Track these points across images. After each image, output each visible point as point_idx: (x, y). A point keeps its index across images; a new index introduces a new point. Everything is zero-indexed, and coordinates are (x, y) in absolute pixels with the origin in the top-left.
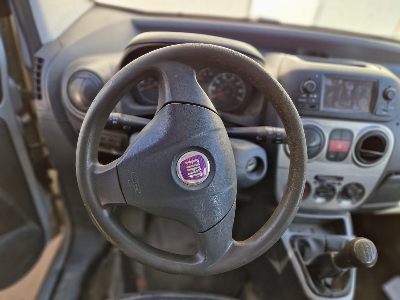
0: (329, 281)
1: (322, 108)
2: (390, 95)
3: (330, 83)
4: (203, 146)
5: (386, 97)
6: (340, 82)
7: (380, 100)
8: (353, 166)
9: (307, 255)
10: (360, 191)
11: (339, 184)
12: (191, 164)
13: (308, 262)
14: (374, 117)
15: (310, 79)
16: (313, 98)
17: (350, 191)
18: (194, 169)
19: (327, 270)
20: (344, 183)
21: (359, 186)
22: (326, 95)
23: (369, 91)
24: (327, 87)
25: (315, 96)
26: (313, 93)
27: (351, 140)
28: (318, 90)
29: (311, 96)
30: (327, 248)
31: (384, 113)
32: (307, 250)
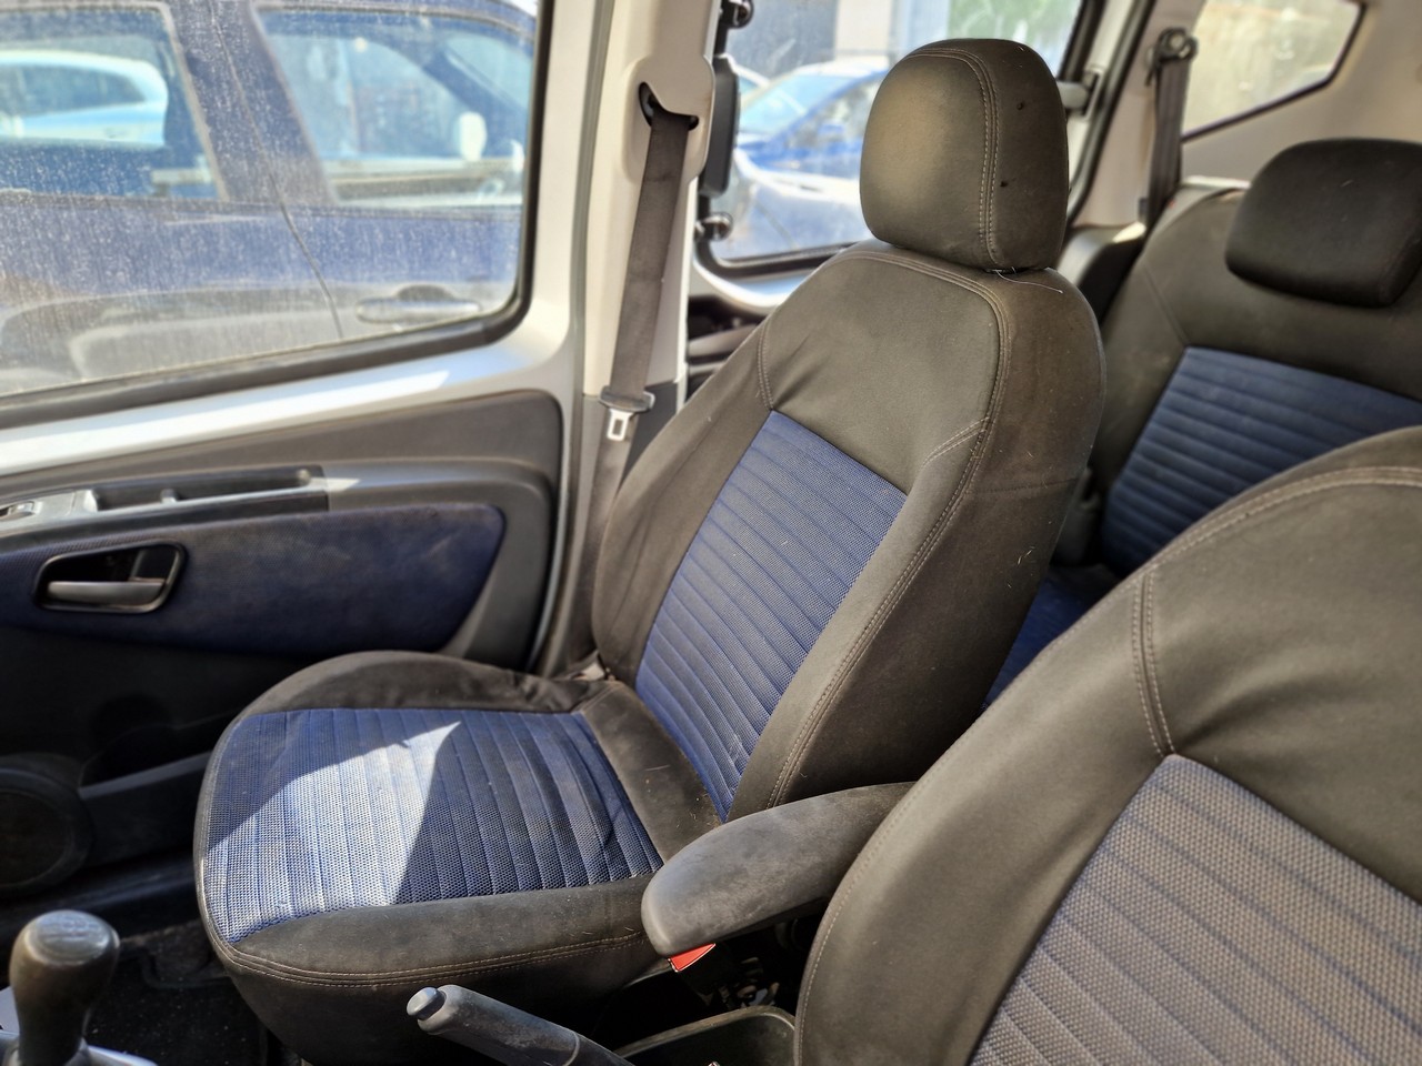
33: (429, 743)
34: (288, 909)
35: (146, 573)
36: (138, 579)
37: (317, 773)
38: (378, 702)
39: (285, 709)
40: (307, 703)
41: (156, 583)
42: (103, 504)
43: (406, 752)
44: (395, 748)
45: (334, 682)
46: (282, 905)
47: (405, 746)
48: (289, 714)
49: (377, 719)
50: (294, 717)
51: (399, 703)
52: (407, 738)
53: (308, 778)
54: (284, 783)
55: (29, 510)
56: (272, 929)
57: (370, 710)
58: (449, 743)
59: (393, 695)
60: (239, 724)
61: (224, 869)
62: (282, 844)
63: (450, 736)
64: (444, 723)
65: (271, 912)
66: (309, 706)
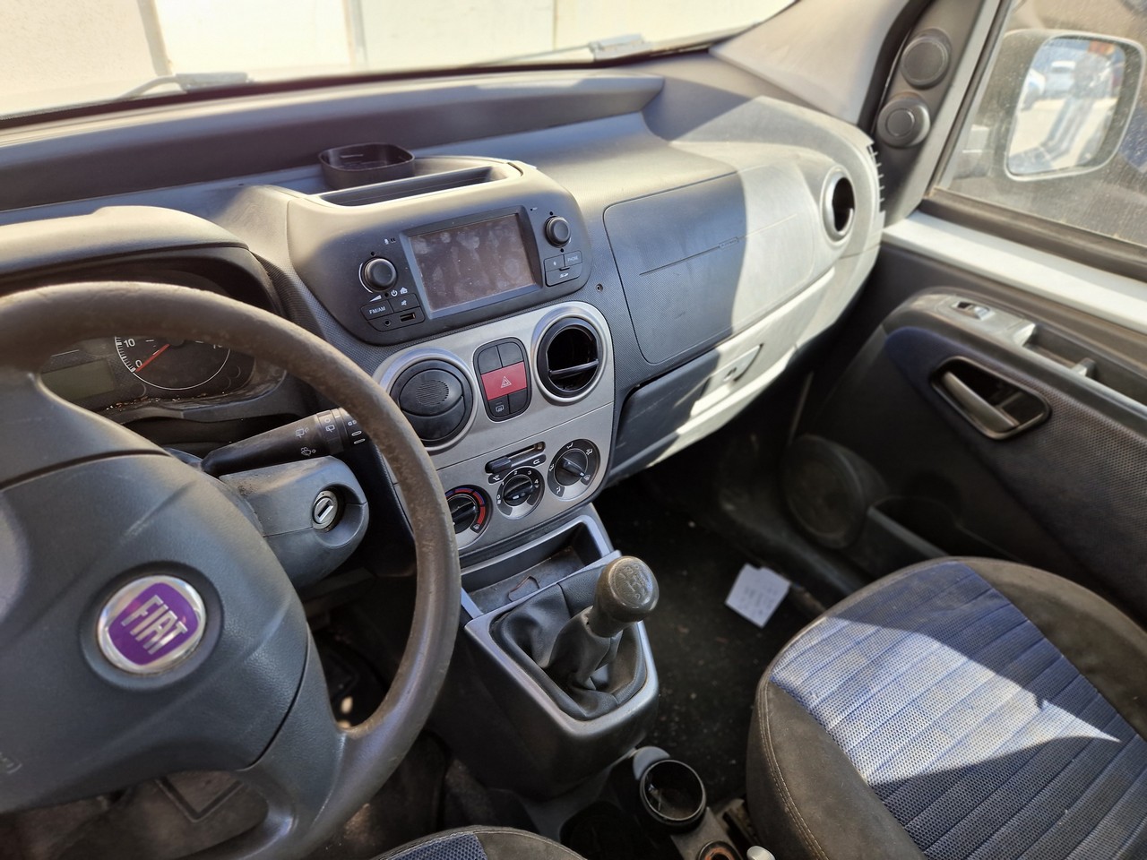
0: (601, 674)
1: (431, 312)
2: (558, 234)
3: (423, 248)
4: (155, 557)
5: (554, 242)
6: (446, 238)
7: (545, 250)
8: (552, 410)
9: (537, 647)
11: (542, 459)
12: (141, 619)
13: (545, 662)
14: (549, 292)
15: (372, 255)
16: (401, 297)
17: (569, 462)
18: (157, 627)
19: (587, 655)
20: (550, 453)
21: (582, 444)
22: (427, 278)
23: (514, 238)
24: (421, 259)
25: (404, 291)
26: (395, 285)
27: (525, 359)
28: (404, 276)
29: (394, 293)
30: (573, 608)
31: (564, 276)
32: (534, 633)
33: (1065, 725)
34: (814, 702)
35: (1010, 410)
36: (1002, 410)
37: (946, 648)
38: (1072, 652)
39: (994, 585)
40: (1016, 597)
41: (1010, 421)
42: (1033, 342)
43: (1036, 710)
44: (1030, 698)
45: (1055, 604)
46: (814, 695)
47: (1040, 705)
48: (993, 590)
49: (1052, 662)
50: (994, 596)
51: (1089, 671)
52: (1050, 701)
53: (936, 645)
54: (917, 630)
55: (979, 315)
56: (792, 700)
57: (1057, 650)
58: (1083, 744)
59: (1091, 660)
60: (954, 563)
61: (825, 636)
62: (864, 662)
63: (1091, 740)
64: (1102, 728)
65: (804, 691)
66: (1013, 600)
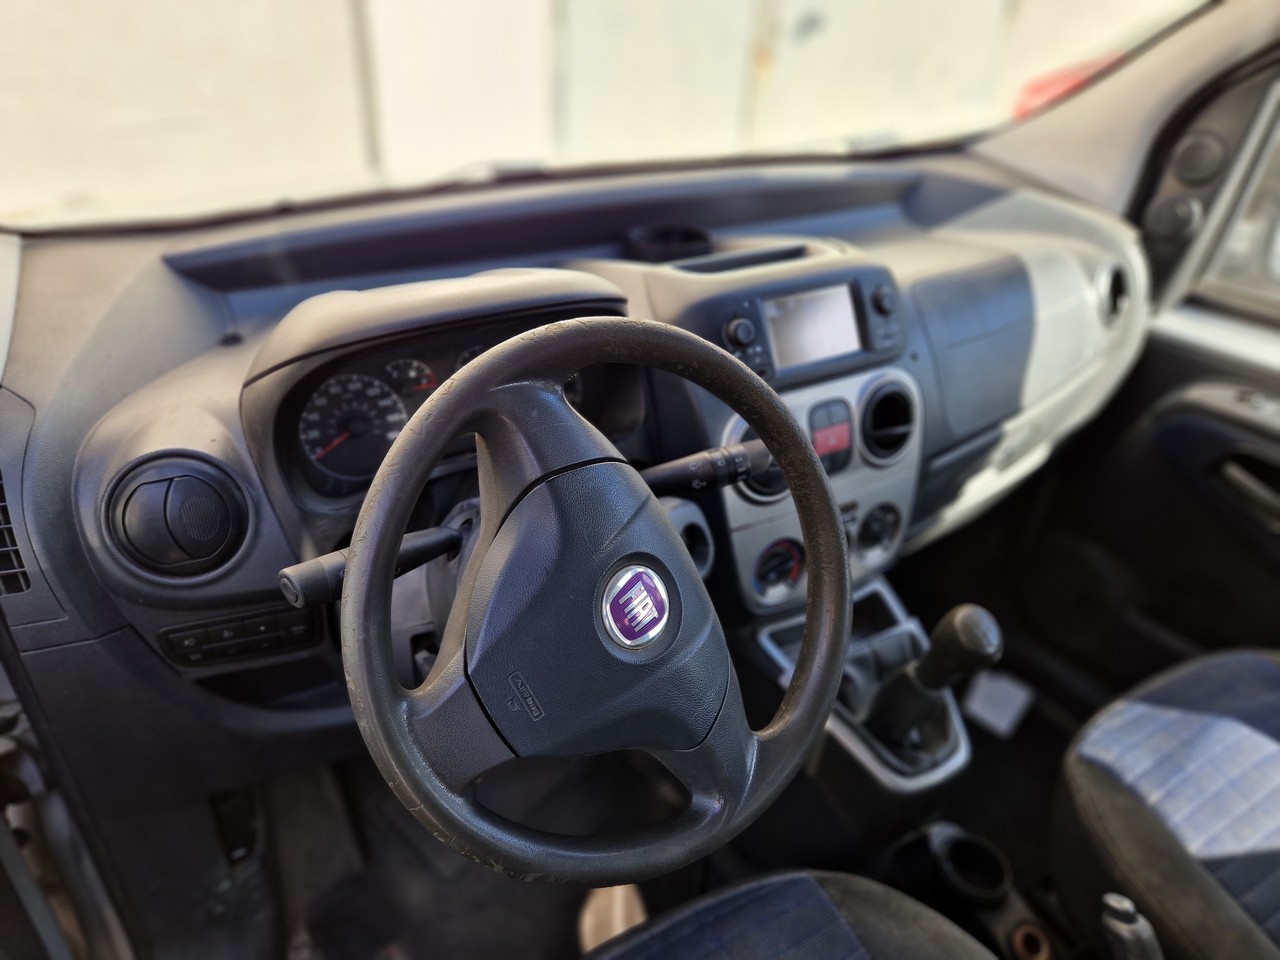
0: (915, 735)
1: (778, 369)
2: (887, 304)
4: (638, 550)
5: (880, 309)
7: (874, 319)
8: (867, 472)
9: (854, 702)
10: (890, 518)
11: (853, 520)
12: (631, 600)
14: (873, 357)
15: (735, 316)
16: (756, 355)
17: (875, 527)
20: (861, 513)
21: (887, 508)
24: (773, 321)
25: (758, 349)
26: (750, 344)
27: (849, 419)
28: (760, 335)
29: (750, 351)
30: (878, 667)
31: (888, 343)
34: (1130, 777)
46: (1129, 771)
53: (1247, 730)
55: (1262, 405)
56: (1107, 776)
65: (1118, 766)
